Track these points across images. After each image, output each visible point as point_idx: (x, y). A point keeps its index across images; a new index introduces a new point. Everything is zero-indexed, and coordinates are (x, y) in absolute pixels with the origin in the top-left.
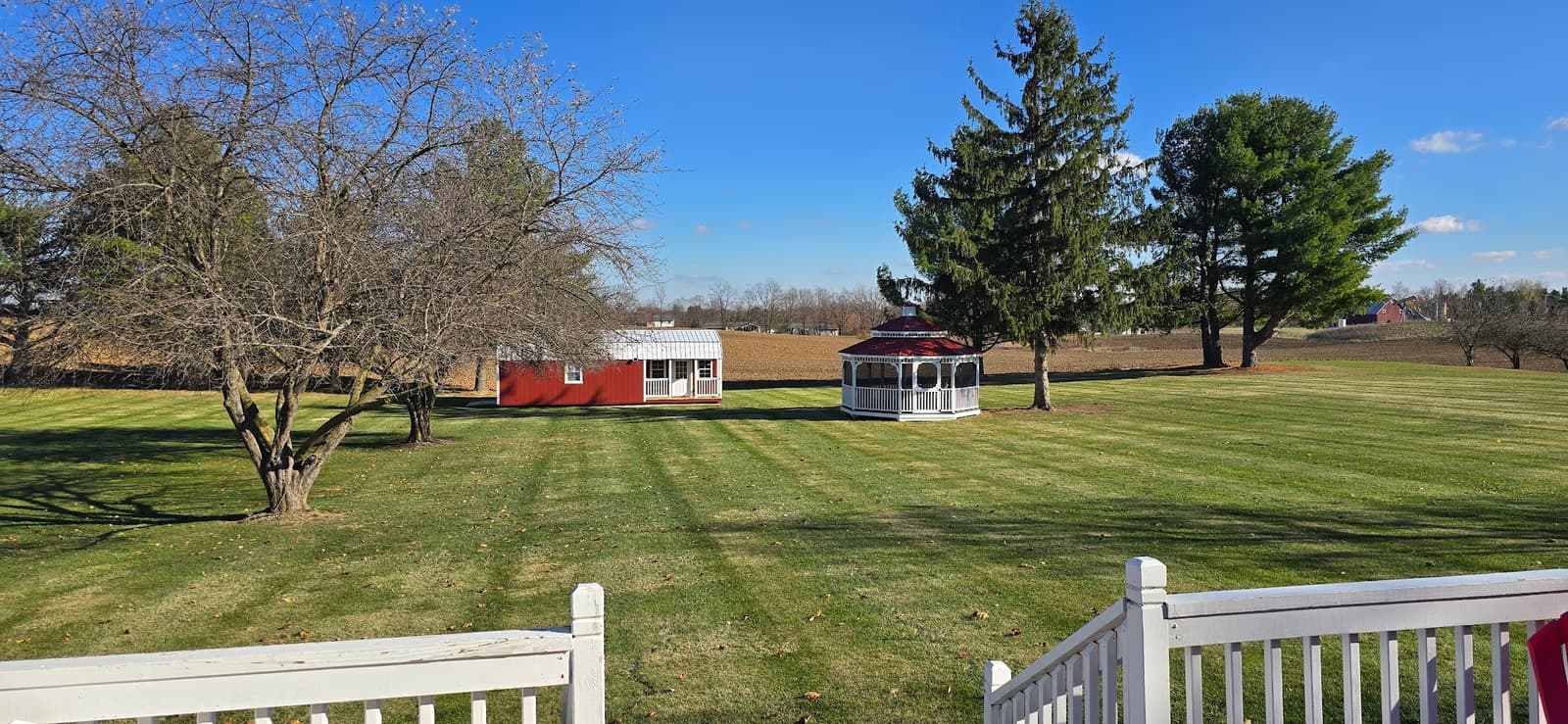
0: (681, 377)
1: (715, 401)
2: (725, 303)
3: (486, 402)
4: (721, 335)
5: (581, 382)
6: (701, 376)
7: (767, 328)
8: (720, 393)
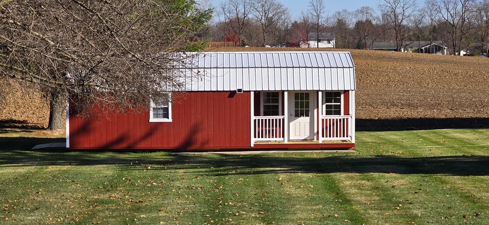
0: (302, 115)
1: (347, 146)
2: (400, 17)
3: (54, 145)
4: (353, 56)
5: (170, 120)
6: (328, 113)
7: (455, 50)
8: (352, 136)
